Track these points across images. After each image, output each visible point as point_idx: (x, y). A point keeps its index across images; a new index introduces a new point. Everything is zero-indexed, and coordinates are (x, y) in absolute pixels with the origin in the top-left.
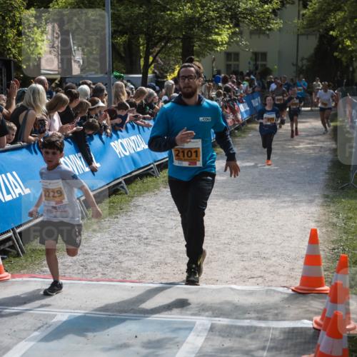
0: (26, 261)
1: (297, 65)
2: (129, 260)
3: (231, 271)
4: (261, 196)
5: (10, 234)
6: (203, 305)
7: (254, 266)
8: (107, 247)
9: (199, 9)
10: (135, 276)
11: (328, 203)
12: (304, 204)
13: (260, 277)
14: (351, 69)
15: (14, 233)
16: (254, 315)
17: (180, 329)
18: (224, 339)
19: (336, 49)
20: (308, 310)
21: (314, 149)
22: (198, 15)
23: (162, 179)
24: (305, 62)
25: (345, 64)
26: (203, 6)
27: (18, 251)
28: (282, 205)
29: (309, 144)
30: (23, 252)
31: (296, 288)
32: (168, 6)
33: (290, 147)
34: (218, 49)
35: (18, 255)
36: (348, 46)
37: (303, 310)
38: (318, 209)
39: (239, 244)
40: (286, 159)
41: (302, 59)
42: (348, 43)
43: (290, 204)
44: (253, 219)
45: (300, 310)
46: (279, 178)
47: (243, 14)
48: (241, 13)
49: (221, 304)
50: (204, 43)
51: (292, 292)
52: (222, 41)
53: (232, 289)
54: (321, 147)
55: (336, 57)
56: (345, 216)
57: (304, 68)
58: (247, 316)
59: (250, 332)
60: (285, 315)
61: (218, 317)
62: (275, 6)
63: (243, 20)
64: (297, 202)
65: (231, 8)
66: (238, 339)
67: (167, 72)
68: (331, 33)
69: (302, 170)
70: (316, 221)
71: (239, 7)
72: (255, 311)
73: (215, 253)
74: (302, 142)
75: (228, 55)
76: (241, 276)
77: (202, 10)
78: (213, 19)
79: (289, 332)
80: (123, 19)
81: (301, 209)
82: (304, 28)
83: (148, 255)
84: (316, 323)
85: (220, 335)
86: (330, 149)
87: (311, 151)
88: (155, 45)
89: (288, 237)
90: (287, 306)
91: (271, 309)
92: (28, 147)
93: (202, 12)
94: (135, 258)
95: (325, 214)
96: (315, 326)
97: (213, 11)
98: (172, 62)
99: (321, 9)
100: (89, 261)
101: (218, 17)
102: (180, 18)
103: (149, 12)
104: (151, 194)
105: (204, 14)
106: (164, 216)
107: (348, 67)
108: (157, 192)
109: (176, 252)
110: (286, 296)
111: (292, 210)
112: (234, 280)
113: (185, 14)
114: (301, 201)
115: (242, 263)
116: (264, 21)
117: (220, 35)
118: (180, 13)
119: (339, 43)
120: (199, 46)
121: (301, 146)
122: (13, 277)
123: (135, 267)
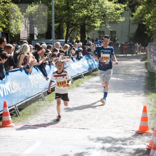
0: (21, 118)
1: (129, 36)
2: (65, 118)
3: (109, 123)
4: (118, 92)
5: (14, 107)
6: (99, 138)
7: (118, 121)
8: (55, 113)
9: (90, 12)
10: (68, 125)
11: (147, 95)
12: (136, 95)
13: (121, 126)
14: (152, 38)
15: (15, 107)
16: (120, 142)
17: (90, 148)
18: (109, 153)
19: (145, 30)
20: (144, 141)
21: (138, 72)
22: (89, 15)
23: (75, 84)
24: (132, 35)
25: (149, 36)
26: (91, 11)
27: (17, 114)
28: (127, 95)
29: (136, 70)
30: (19, 115)
31: (137, 131)
32: (77, 11)
33: (128, 71)
34: (96, 29)
35: (17, 116)
36: (151, 29)
37: (142, 140)
38: (143, 97)
39: (111, 112)
40: (126, 76)
41: (131, 34)
42: (151, 27)
43: (130, 95)
44: (115, 102)
45: (140, 140)
46: (125, 84)
47: (108, 14)
48: (107, 14)
49: (106, 137)
50: (90, 27)
51: (136, 133)
52: (97, 26)
53: (110, 131)
54: (141, 71)
55: (145, 33)
56: (154, 100)
57: (132, 38)
58: (118, 143)
59: (119, 150)
60: (134, 143)
61: (105, 143)
62: (122, 11)
63: (108, 17)
64: (133, 94)
65: (103, 12)
66: (115, 153)
67: (73, 39)
68: (143, 23)
69: (134, 81)
70: (142, 103)
71: (107, 12)
72: (121, 141)
73: (101, 116)
74: (133, 69)
75: (100, 32)
76: (113, 126)
77: (91, 12)
78: (96, 16)
79: (136, 150)
80: (58, 16)
81: (135, 97)
82: (133, 21)
83: (72, 116)
84: (148, 146)
85: (107, 151)
86: (145, 72)
87: (137, 73)
88: (71, 27)
89: (131, 109)
90: (134, 139)
91: (127, 140)
92: (21, 70)
93: (91, 13)
94: (67, 118)
95: (146, 100)
96: (147, 147)
97: (96, 13)
98: (75, 35)
99: (141, 13)
100: (48, 119)
101: (98, 16)
102: (82, 16)
103: (69, 13)
104: (71, 90)
105: (92, 14)
106: (77, 100)
107: (150, 38)
108: (73, 89)
109: (84, 115)
110: (134, 134)
111: (131, 98)
112: (110, 127)
113: (84, 14)
114: (135, 94)
115: (113, 120)
116: (117, 18)
117: (97, 23)
118: (82, 14)
119: (147, 28)
120: (88, 28)
121: (133, 71)
122: (16, 125)
123: (68, 121)
